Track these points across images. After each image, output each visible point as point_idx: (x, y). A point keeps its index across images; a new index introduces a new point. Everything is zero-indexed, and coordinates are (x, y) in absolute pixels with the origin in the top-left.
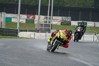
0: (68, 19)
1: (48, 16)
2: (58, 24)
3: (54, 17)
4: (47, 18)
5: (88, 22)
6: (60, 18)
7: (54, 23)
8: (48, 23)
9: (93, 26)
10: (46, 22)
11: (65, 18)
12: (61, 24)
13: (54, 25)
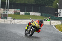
0: (19, 11)
1: (6, 9)
2: (12, 14)
3: (10, 10)
4: (5, 10)
5: (31, 13)
6: (13, 10)
7: (9, 13)
8: (6, 13)
9: (34, 15)
10: (5, 12)
11: (16, 10)
12: (14, 14)
13: (9, 14)
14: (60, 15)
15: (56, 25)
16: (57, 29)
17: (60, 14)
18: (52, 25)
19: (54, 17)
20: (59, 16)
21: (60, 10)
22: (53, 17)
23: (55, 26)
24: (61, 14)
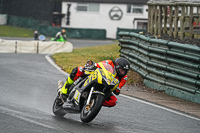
14: (68, 23)
15: (57, 54)
16: (59, 69)
17: (68, 19)
18: (44, 55)
19: (50, 28)
20: (64, 25)
21: (69, 6)
22: (45, 27)
23: (51, 57)
24: (71, 17)
